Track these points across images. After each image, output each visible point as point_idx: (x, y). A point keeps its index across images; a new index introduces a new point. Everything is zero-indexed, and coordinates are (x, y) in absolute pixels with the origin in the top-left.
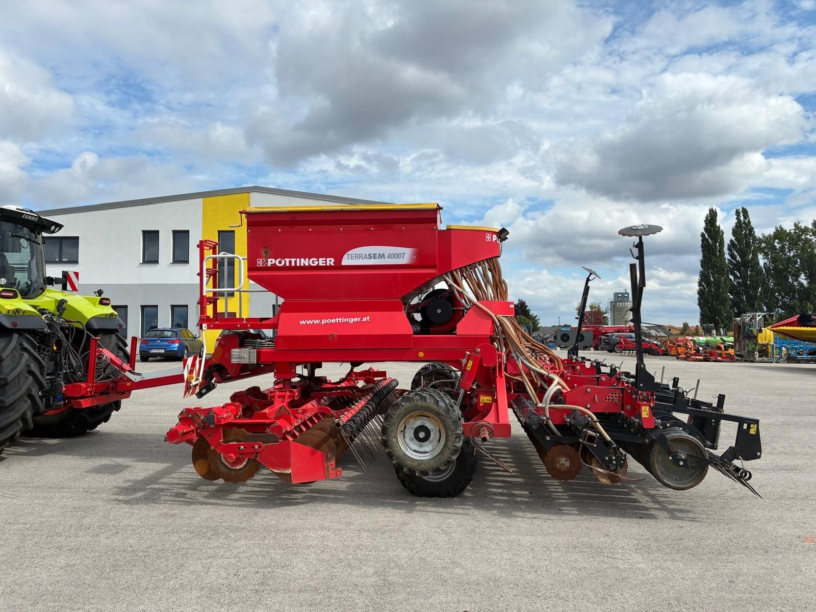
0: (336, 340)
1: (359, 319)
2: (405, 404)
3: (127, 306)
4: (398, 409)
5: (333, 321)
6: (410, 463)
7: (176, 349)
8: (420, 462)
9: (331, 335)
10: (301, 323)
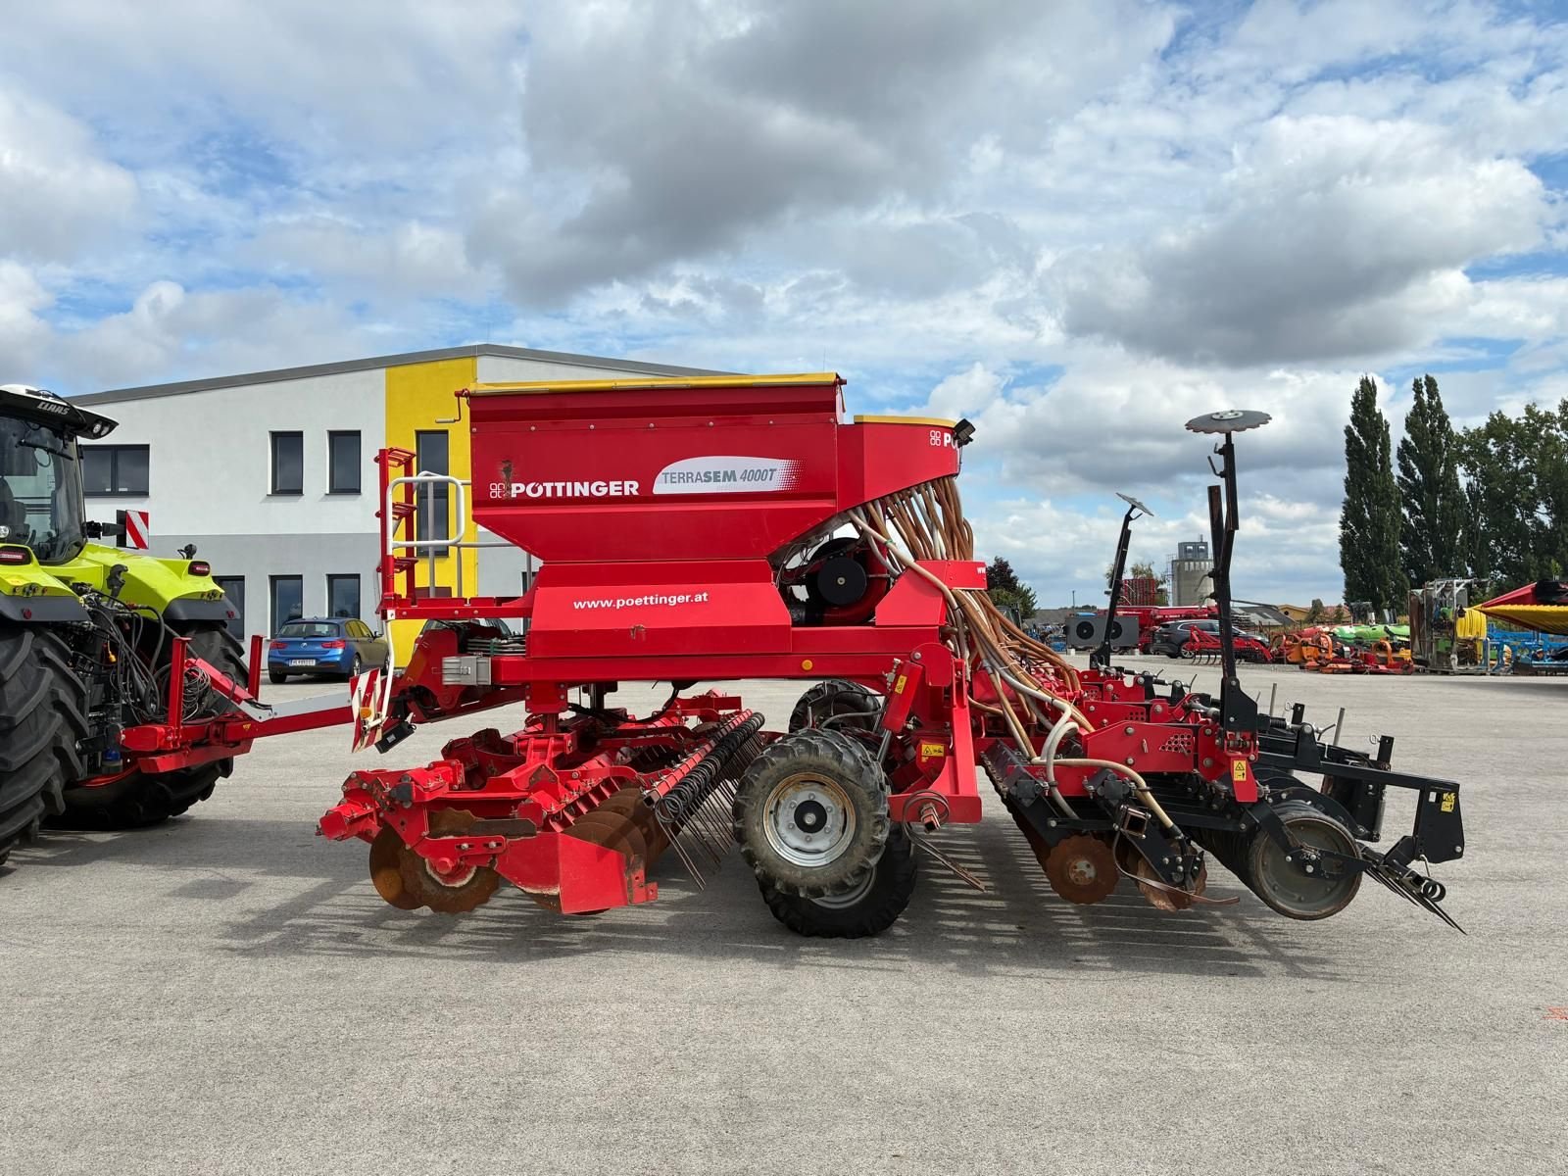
0: (644, 638)
1: (687, 597)
2: (777, 759)
3: (243, 577)
4: (764, 768)
5: (637, 602)
6: (788, 873)
7: (338, 659)
8: (807, 870)
9: (633, 630)
10: (577, 607)
